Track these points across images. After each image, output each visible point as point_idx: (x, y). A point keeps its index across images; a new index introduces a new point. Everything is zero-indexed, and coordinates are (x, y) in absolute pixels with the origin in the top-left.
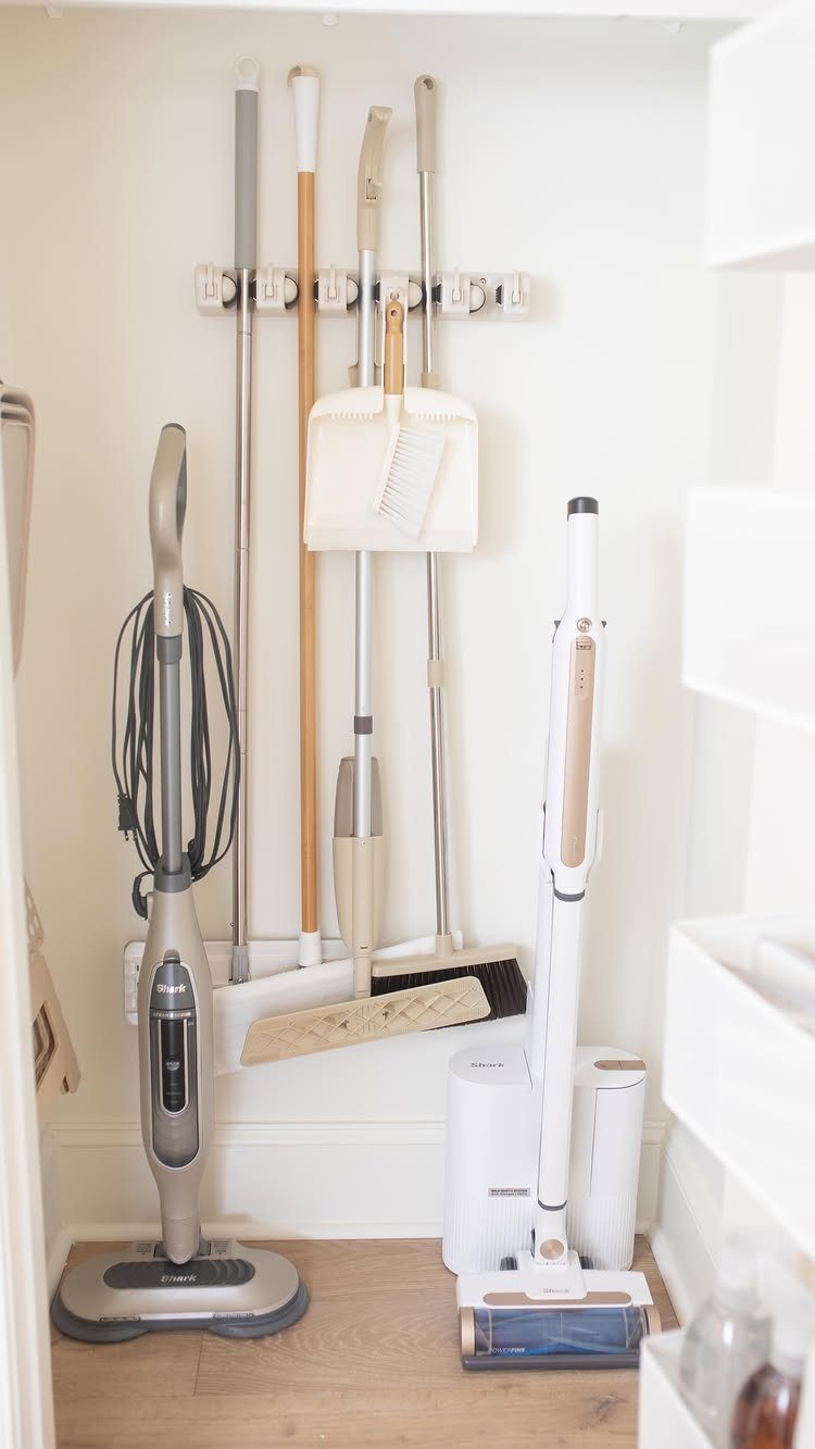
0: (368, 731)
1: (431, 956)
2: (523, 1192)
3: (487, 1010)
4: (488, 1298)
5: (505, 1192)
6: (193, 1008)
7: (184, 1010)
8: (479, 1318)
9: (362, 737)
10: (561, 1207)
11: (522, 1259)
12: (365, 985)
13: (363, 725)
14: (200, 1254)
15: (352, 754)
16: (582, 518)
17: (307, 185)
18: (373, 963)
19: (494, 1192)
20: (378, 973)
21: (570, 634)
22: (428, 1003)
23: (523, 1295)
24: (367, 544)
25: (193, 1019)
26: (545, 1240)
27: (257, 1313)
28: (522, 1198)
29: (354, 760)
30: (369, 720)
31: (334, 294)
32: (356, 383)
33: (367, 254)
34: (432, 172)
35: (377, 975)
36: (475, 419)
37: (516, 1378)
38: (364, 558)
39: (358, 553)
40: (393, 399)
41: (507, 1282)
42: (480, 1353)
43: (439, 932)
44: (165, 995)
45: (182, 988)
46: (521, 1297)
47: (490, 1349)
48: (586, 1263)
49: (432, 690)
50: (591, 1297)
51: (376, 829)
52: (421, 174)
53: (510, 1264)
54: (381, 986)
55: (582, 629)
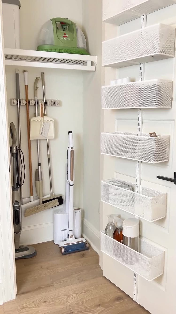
0: (40, 165)
1: (50, 197)
2: (66, 230)
3: (58, 204)
4: (64, 245)
5: (64, 230)
6: (20, 208)
7: (18, 209)
8: (64, 247)
9: (39, 166)
10: (72, 230)
11: (67, 239)
12: (42, 202)
13: (39, 164)
14: (19, 248)
15: (38, 169)
16: (70, 134)
17: (26, 87)
18: (42, 199)
19: (62, 230)
20: (43, 200)
21: (70, 149)
22: (50, 204)
23: (69, 243)
24: (38, 139)
25: (20, 210)
26: (71, 235)
27: (31, 254)
28: (66, 231)
29: (38, 170)
30: (40, 163)
31: (32, 103)
32: (35, 116)
33: (36, 97)
34: (44, 85)
35: (43, 201)
36: (53, 120)
37: (70, 255)
38: (38, 140)
39: (37, 140)
40: (42, 118)
41: (65, 242)
42: (65, 252)
43: (51, 193)
44: (15, 207)
45: (18, 205)
46: (69, 244)
47: (66, 251)
48: (76, 238)
49: (48, 159)
50: (78, 242)
51: (42, 180)
52: (43, 86)
53: (65, 240)
54: (44, 202)
55: (72, 149)
